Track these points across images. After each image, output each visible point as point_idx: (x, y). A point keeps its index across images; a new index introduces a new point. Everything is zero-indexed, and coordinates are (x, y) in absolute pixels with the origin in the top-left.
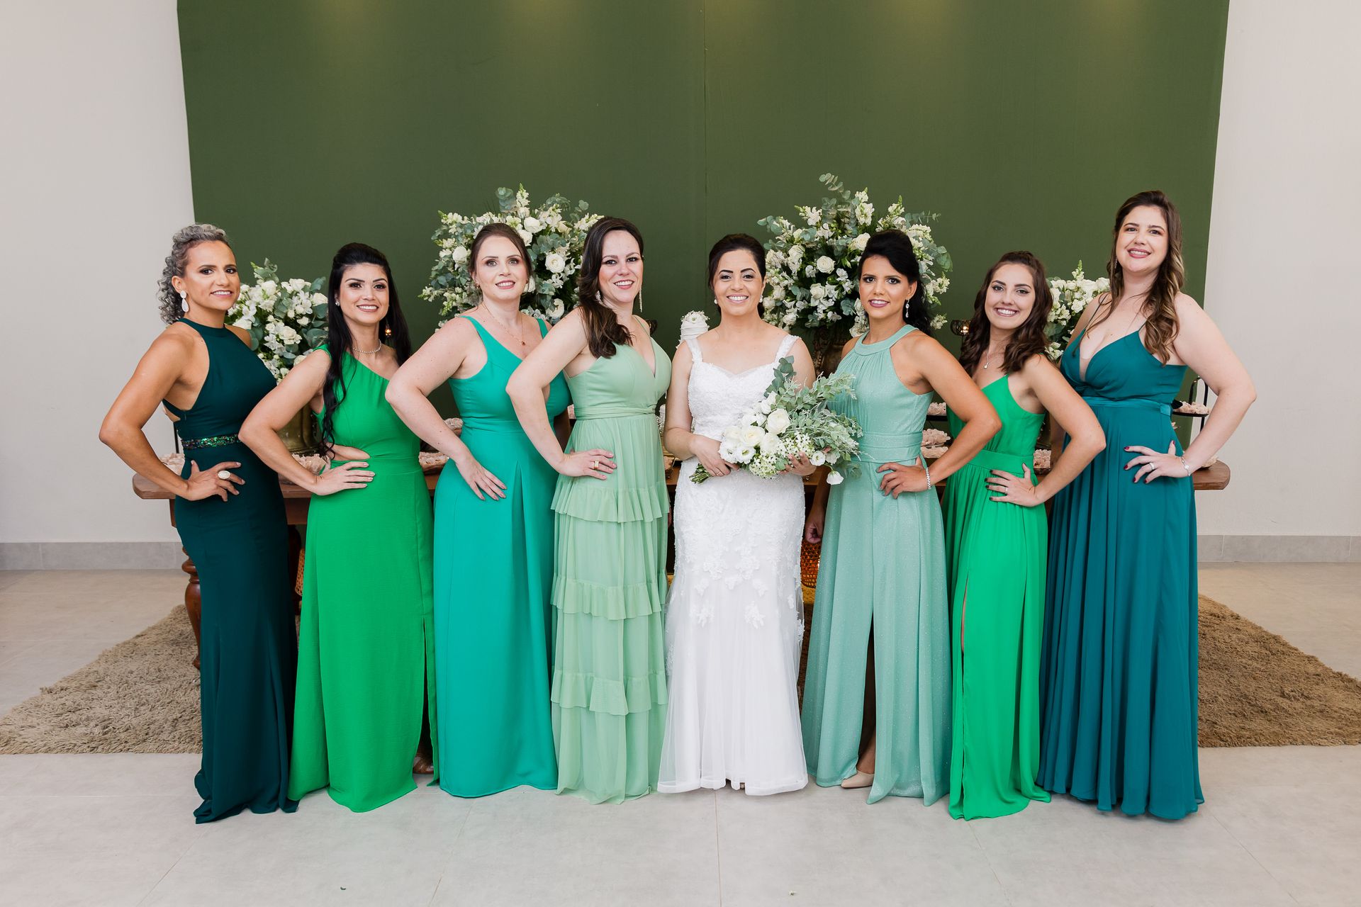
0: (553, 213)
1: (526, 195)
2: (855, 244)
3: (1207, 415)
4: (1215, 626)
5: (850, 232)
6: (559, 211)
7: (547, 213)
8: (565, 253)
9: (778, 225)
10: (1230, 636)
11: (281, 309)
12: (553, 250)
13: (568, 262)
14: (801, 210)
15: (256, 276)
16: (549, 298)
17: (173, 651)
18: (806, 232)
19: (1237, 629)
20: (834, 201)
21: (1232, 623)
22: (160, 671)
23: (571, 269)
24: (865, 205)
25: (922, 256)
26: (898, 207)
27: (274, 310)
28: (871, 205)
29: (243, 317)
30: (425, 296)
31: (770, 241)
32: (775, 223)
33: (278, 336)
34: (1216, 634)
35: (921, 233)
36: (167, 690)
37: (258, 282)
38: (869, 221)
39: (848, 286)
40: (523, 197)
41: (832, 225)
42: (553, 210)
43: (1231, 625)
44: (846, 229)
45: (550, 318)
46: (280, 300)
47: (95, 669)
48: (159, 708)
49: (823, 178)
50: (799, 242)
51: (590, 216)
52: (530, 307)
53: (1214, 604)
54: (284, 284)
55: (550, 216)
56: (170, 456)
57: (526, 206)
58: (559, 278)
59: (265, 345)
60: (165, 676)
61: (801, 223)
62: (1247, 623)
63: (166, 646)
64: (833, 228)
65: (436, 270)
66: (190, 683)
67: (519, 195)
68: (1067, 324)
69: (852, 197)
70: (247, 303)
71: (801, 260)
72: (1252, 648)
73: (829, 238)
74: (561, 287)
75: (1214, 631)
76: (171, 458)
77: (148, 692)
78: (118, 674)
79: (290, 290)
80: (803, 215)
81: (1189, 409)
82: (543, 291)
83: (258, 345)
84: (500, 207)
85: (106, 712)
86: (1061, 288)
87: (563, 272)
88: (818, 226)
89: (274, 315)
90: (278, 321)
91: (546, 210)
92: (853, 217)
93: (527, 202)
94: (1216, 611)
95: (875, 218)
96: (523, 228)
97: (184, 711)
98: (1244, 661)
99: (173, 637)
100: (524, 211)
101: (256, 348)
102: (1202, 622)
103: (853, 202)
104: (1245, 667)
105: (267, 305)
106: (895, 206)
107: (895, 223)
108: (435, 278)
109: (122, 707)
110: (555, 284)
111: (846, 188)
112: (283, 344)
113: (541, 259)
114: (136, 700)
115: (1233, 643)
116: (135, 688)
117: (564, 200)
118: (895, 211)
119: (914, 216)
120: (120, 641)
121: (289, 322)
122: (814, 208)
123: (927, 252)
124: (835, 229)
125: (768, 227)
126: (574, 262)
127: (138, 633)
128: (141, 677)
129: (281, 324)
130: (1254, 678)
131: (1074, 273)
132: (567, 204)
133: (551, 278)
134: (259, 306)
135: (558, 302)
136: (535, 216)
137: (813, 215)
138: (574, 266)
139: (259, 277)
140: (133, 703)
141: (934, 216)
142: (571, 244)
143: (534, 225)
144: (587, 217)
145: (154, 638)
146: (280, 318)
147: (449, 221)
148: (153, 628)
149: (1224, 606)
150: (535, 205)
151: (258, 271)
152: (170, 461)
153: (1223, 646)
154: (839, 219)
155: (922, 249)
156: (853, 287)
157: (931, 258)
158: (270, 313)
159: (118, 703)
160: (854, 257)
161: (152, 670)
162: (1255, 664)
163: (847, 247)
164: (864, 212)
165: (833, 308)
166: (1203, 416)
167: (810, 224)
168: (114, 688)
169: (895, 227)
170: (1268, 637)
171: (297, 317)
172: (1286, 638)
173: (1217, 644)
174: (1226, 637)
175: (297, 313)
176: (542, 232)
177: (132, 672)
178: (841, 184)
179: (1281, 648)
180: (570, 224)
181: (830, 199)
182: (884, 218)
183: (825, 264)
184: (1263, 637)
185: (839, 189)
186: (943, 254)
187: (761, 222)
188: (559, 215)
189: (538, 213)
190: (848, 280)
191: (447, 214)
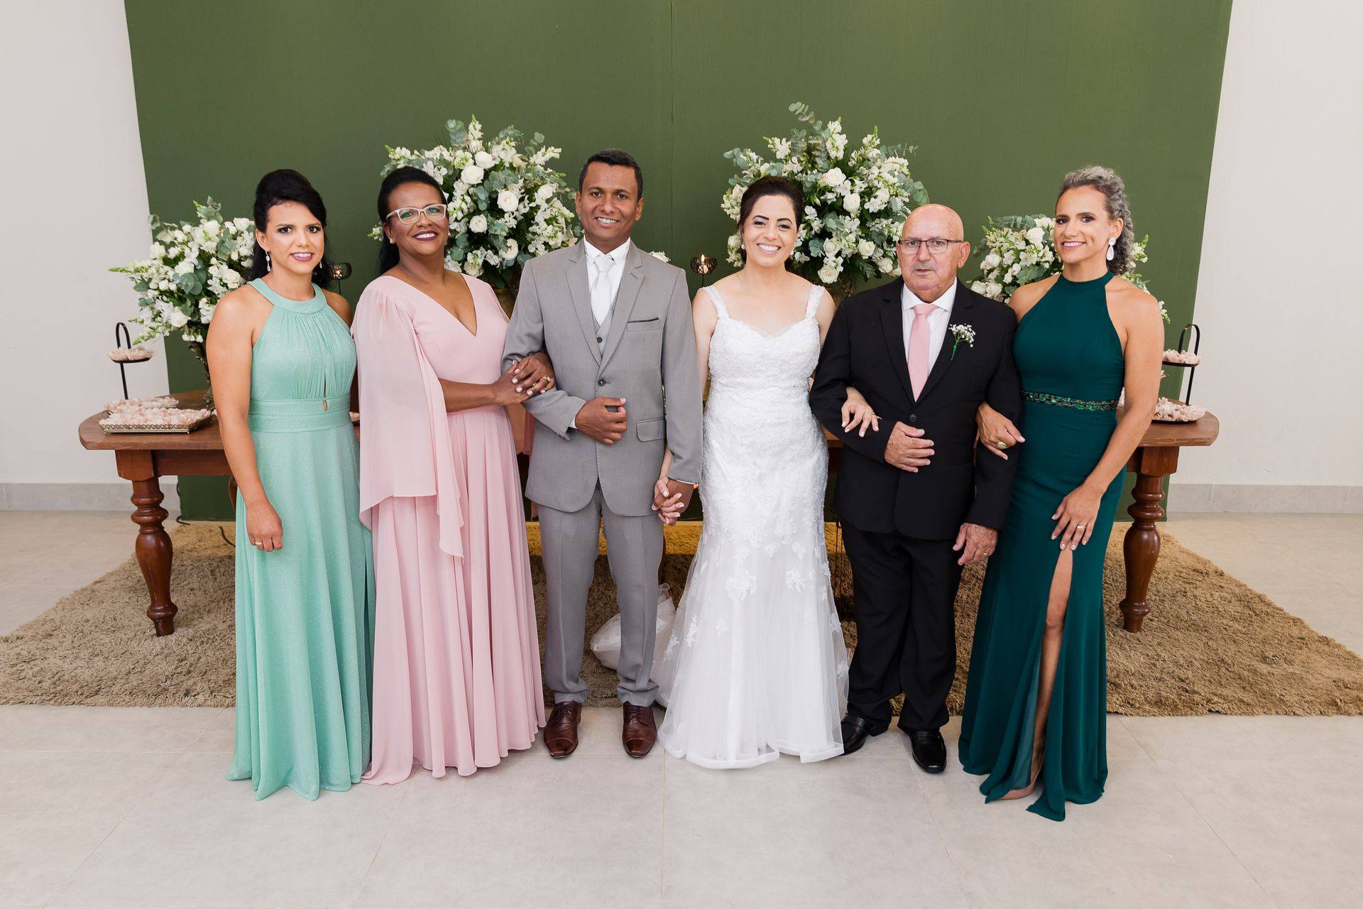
0: (507, 147)
1: (479, 126)
2: (825, 180)
3: (1197, 364)
4: (1198, 583)
5: (820, 166)
6: (513, 144)
7: (501, 147)
8: (518, 190)
9: (745, 158)
10: (1212, 594)
11: (224, 250)
12: (506, 187)
13: (521, 200)
14: (770, 142)
15: (199, 215)
16: (501, 239)
17: (129, 598)
18: (773, 167)
19: (1220, 586)
20: (804, 133)
21: (1215, 580)
22: (115, 620)
23: (525, 207)
24: (836, 137)
25: (897, 193)
26: (873, 138)
27: (216, 252)
28: (844, 136)
29: (185, 259)
30: (375, 235)
31: (736, 176)
32: (742, 156)
33: (221, 280)
34: (1197, 593)
35: (897, 167)
36: (121, 640)
37: (202, 221)
38: (840, 155)
39: (817, 225)
40: (476, 129)
41: (802, 159)
42: (507, 143)
43: (1214, 581)
44: (816, 163)
45: (504, 259)
46: (222, 242)
47: (52, 617)
48: (113, 659)
49: (792, 108)
51: (546, 149)
52: (482, 248)
53: (1198, 559)
54: (228, 224)
55: (504, 149)
56: (118, 402)
57: (479, 139)
58: (512, 216)
59: (209, 288)
60: (120, 625)
61: (769, 156)
62: (1231, 580)
63: (123, 594)
64: (802, 162)
66: (145, 633)
67: (471, 127)
68: (1050, 266)
69: (825, 127)
70: (189, 244)
72: (1234, 608)
73: (798, 173)
74: (515, 227)
75: (1196, 588)
76: (119, 405)
77: (102, 641)
78: (74, 623)
79: (233, 230)
80: (772, 146)
81: (1177, 358)
82: (495, 231)
83: (201, 287)
84: (452, 141)
85: (60, 662)
86: (1046, 226)
87: (517, 210)
88: (786, 160)
89: (217, 258)
90: (222, 264)
91: (498, 143)
92: (823, 150)
93: (480, 135)
94: (1200, 567)
95: (847, 151)
96: (475, 164)
97: (138, 662)
98: (1225, 621)
99: (130, 584)
100: (476, 144)
101: (200, 292)
102: (1184, 578)
103: (824, 135)
104: (1225, 629)
105: (210, 247)
106: (870, 137)
107: (870, 156)
109: (76, 658)
110: (508, 224)
111: (817, 118)
112: (227, 287)
113: (494, 196)
114: (90, 650)
115: (1215, 602)
116: (89, 638)
117: (517, 133)
118: (870, 142)
119: (890, 149)
120: (79, 587)
121: (232, 265)
122: (784, 140)
123: (903, 187)
124: (804, 163)
125: (734, 160)
126: (528, 199)
127: (97, 579)
128: (96, 626)
129: (225, 267)
130: (1234, 641)
132: (520, 137)
133: (504, 217)
134: (201, 248)
135: (512, 242)
136: (487, 150)
137: (781, 147)
138: (529, 204)
139: (203, 216)
140: (86, 654)
141: (911, 148)
142: (525, 180)
143: (486, 160)
144: (543, 150)
145: (112, 584)
146: (224, 261)
147: (397, 156)
148: (112, 574)
149: (1209, 561)
150: (488, 139)
151: (201, 210)
152: (118, 408)
153: (1204, 606)
154: (810, 151)
155: (896, 185)
156: (822, 226)
157: (906, 194)
158: (213, 255)
159: (73, 653)
160: (823, 193)
161: (108, 618)
162: (1236, 626)
163: (817, 183)
164: (836, 145)
165: (801, 248)
166: (1193, 366)
167: (778, 157)
168: (69, 637)
169: (869, 160)
170: (1252, 596)
171: (242, 259)
172: (1270, 597)
173: (1198, 603)
174: (1208, 596)
175: (241, 255)
176: (495, 168)
177: (87, 621)
178: (812, 114)
179: (1265, 609)
180: (525, 158)
181: (800, 130)
182: (858, 150)
184: (1248, 596)
185: (810, 119)
186: (920, 190)
187: (727, 154)
188: (513, 149)
189: (491, 147)
190: (817, 218)
191: (395, 149)
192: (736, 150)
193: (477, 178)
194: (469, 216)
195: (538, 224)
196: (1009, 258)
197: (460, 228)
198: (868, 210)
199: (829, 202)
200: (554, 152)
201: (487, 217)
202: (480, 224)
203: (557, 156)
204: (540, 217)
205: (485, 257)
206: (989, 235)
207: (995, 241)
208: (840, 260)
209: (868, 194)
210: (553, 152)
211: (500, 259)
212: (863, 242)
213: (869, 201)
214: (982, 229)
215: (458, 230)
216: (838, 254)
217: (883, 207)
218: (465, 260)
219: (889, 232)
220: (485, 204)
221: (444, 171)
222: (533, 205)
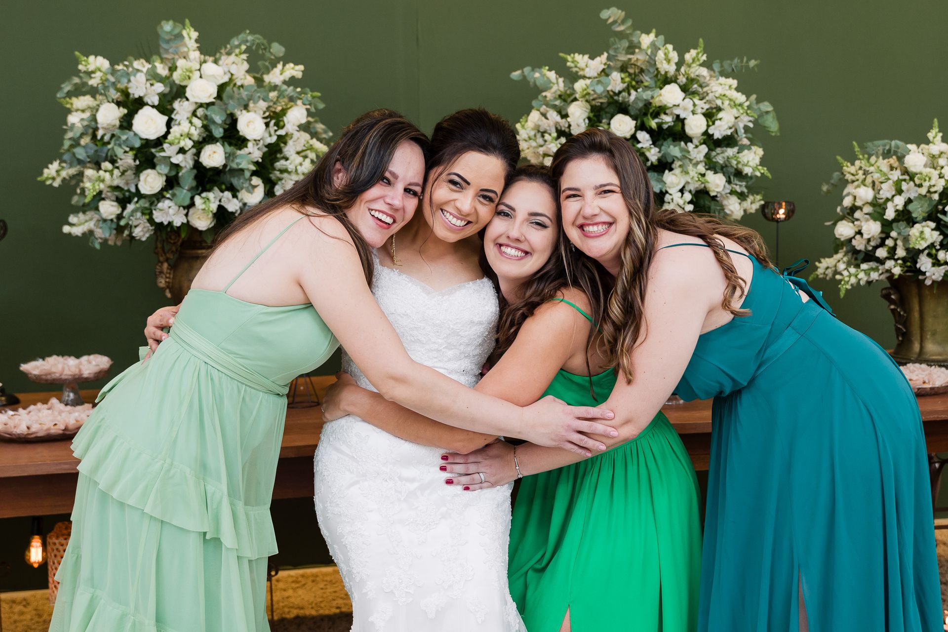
0: (237, 60)
1: (195, 34)
5: (646, 84)
6: (246, 55)
7: (231, 59)
8: (262, 113)
9: (540, 78)
12: (246, 107)
13: (267, 126)
16: (244, 175)
23: (270, 136)
26: (698, 54)
30: (47, 179)
32: (535, 75)
39: (653, 155)
42: (238, 55)
44: (640, 80)
45: (245, 204)
49: (605, 14)
50: (584, 96)
51: (284, 65)
55: (233, 63)
57: (199, 48)
58: (256, 147)
61: (573, 74)
64: (624, 79)
65: (70, 139)
67: (186, 33)
71: (587, 121)
73: (620, 92)
74: (260, 160)
80: (572, 65)
82: (238, 164)
87: (262, 139)
88: (603, 77)
91: (229, 54)
93: (198, 43)
96: (201, 77)
100: (196, 54)
106: (693, 52)
107: (697, 74)
108: (68, 150)
110: (252, 156)
111: (634, 28)
113: (232, 119)
118: (695, 58)
119: (717, 67)
122: (590, 55)
124: (626, 80)
126: (275, 125)
131: (930, 135)
133: (247, 147)
135: (256, 181)
136: (213, 62)
137: (589, 64)
138: (276, 131)
141: (752, 63)
142: (267, 102)
143: (216, 74)
144: (280, 66)
147: (91, 68)
150: (212, 49)
156: (660, 155)
157: (752, 117)
160: (658, 115)
163: (650, 102)
167: (590, 75)
169: (699, 78)
176: (229, 85)
178: (629, 23)
180: (259, 77)
182: (685, 66)
183: (622, 126)
185: (627, 29)
186: (767, 112)
187: (516, 75)
188: (245, 63)
189: (220, 59)
190: (652, 146)
191: (87, 57)
192: (527, 70)
193: (209, 94)
194: (199, 146)
195: (287, 159)
196: (887, 191)
197: (185, 162)
198: (713, 135)
199: (665, 126)
200: (295, 70)
201: (223, 145)
202: (216, 155)
203: (299, 75)
204: (289, 150)
205: (220, 201)
206: (847, 166)
207: (855, 173)
208: (688, 197)
209: (710, 116)
210: (293, 69)
211: (241, 204)
212: (710, 176)
213: (714, 123)
214: (837, 160)
215: (182, 165)
216: (682, 191)
217: (729, 132)
218: (192, 204)
219: (739, 162)
220: (221, 130)
221: (160, 87)
222: (282, 132)
